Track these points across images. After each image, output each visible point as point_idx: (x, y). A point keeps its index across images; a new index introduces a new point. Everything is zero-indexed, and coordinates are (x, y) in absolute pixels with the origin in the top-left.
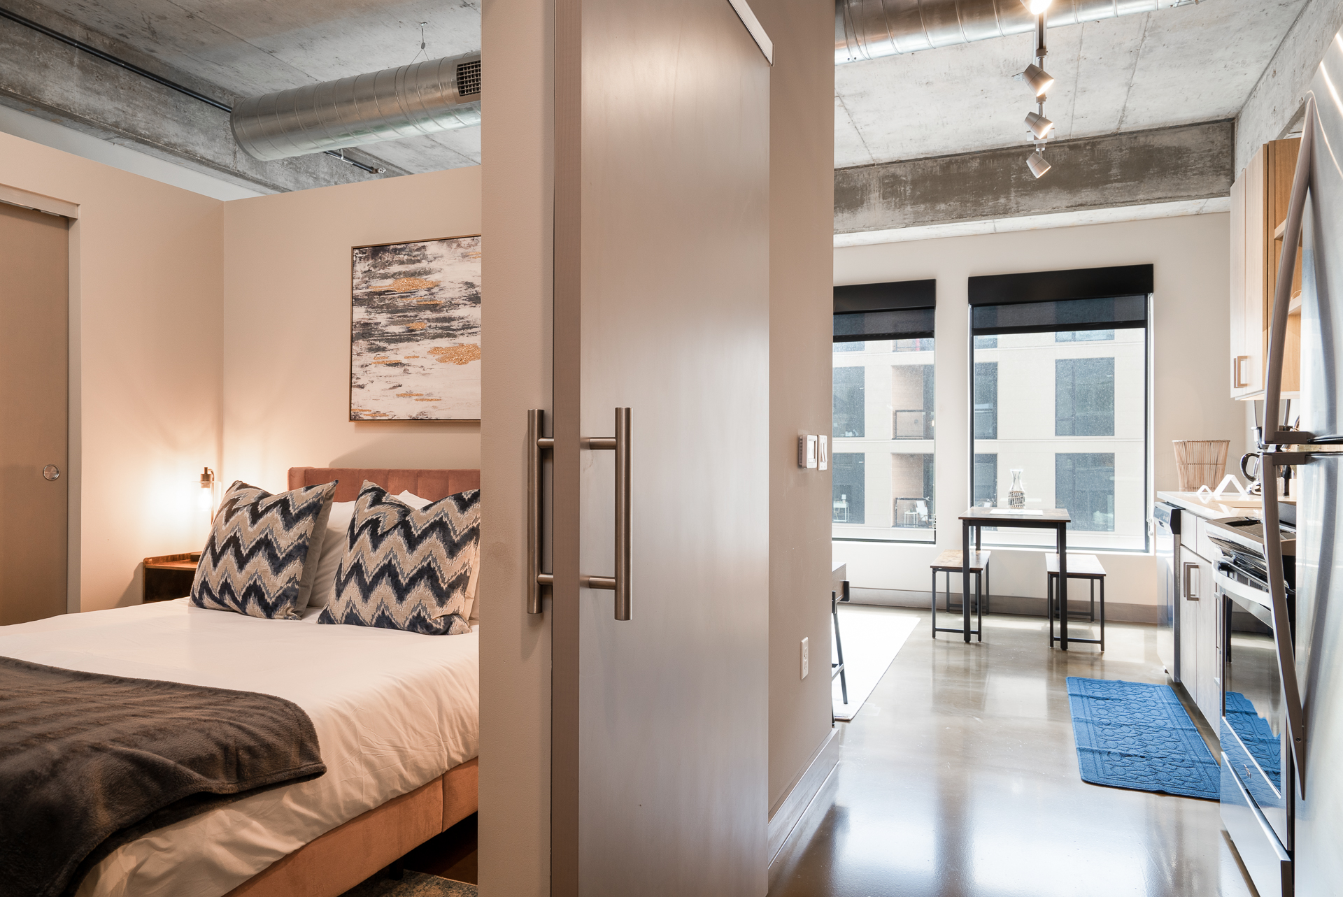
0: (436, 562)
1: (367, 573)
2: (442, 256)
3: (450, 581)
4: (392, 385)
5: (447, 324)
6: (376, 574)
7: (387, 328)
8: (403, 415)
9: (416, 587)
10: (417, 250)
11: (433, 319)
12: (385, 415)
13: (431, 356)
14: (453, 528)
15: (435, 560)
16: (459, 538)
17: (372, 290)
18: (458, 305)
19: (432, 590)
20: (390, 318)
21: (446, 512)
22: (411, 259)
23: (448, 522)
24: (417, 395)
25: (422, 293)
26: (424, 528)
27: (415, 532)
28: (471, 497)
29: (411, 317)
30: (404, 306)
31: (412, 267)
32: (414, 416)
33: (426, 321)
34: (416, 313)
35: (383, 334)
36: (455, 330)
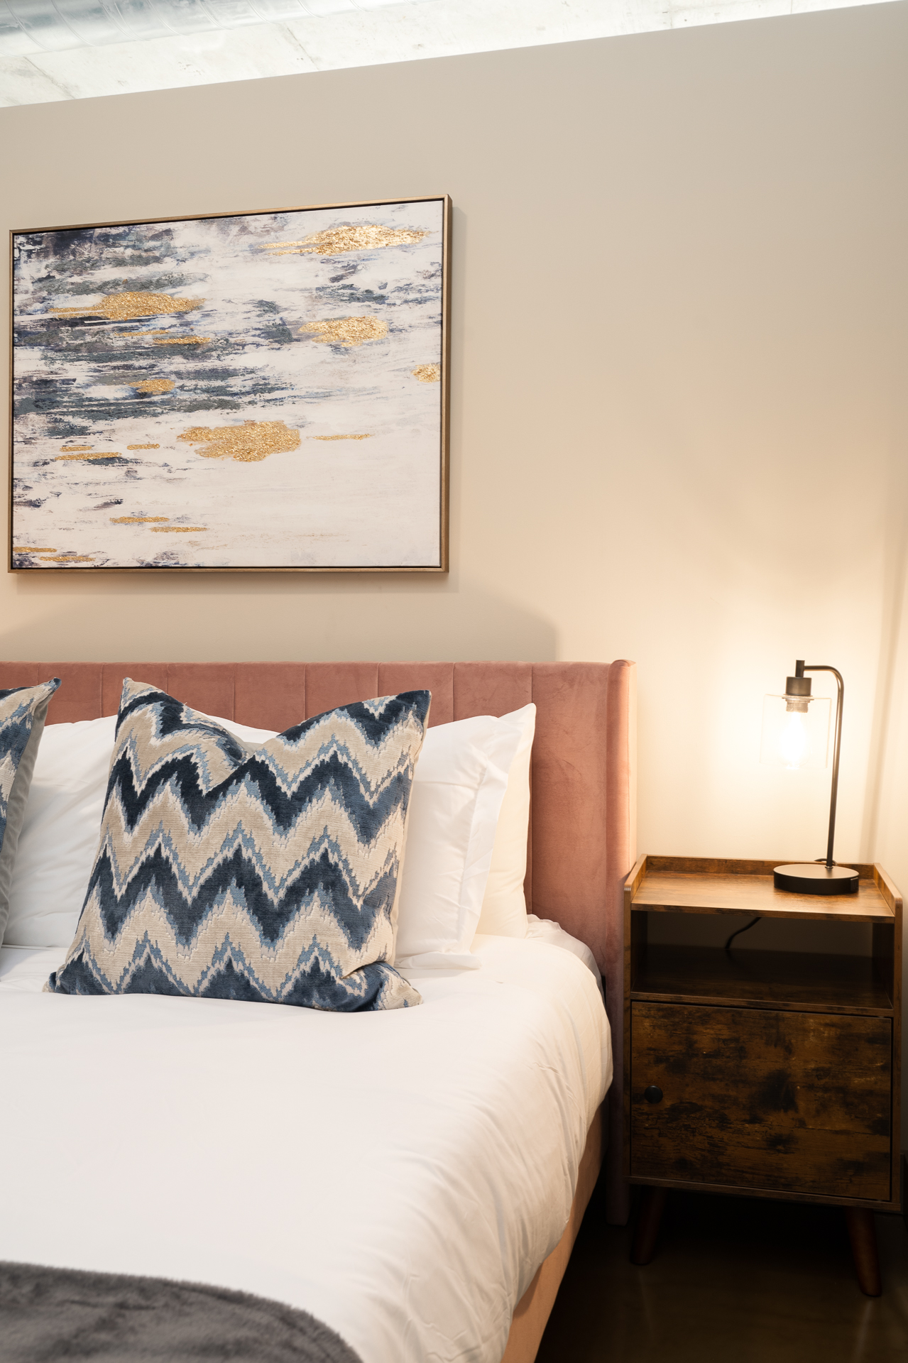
0: (339, 852)
1: (185, 880)
2: (207, 251)
3: (368, 892)
4: (100, 501)
5: (218, 383)
6: (207, 882)
7: (90, 389)
8: (125, 557)
9: (303, 908)
10: (155, 237)
11: (189, 373)
12: (86, 558)
13: (185, 445)
14: (363, 777)
15: (335, 847)
16: (375, 798)
17: (56, 315)
18: (243, 346)
19: (336, 913)
20: (96, 371)
21: (341, 742)
22: (140, 257)
23: (350, 765)
24: (156, 520)
25: (166, 321)
26: (302, 778)
27: (284, 789)
28: (386, 710)
29: (141, 368)
30: (127, 347)
31: (142, 272)
32: (149, 559)
33: (173, 377)
34: (151, 362)
35: (80, 401)
36: (236, 394)
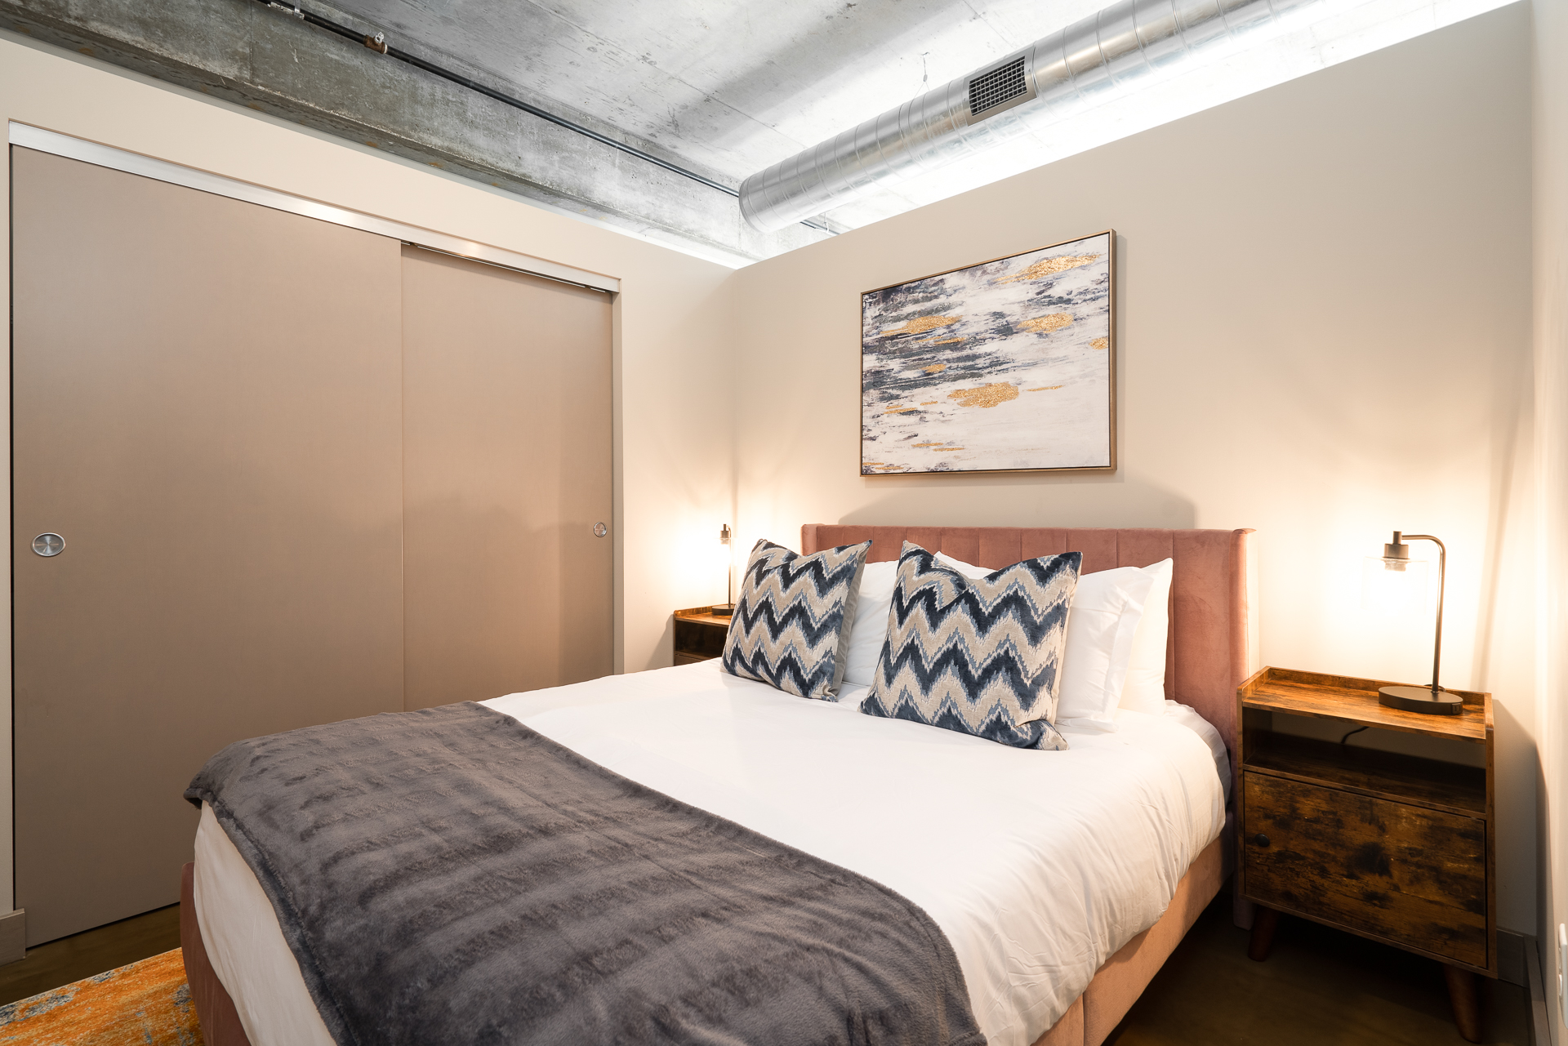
0: (1016, 650)
1: (926, 658)
2: (964, 288)
3: (1035, 676)
4: (906, 436)
5: (971, 363)
6: (937, 661)
7: (901, 374)
8: (919, 467)
9: (992, 682)
10: (935, 285)
11: (953, 359)
12: (899, 467)
13: (952, 401)
14: (1034, 605)
15: (1014, 647)
16: (1041, 618)
17: (884, 335)
18: (984, 340)
19: (1013, 686)
20: (904, 363)
21: (1021, 584)
22: (927, 296)
23: (1026, 598)
24: (936, 444)
25: (941, 331)
26: (995, 604)
27: (984, 610)
28: (1051, 564)
29: (927, 359)
30: (920, 348)
31: (928, 305)
32: (932, 467)
33: (945, 362)
34: (933, 355)
35: (896, 380)
36: (980, 369)
